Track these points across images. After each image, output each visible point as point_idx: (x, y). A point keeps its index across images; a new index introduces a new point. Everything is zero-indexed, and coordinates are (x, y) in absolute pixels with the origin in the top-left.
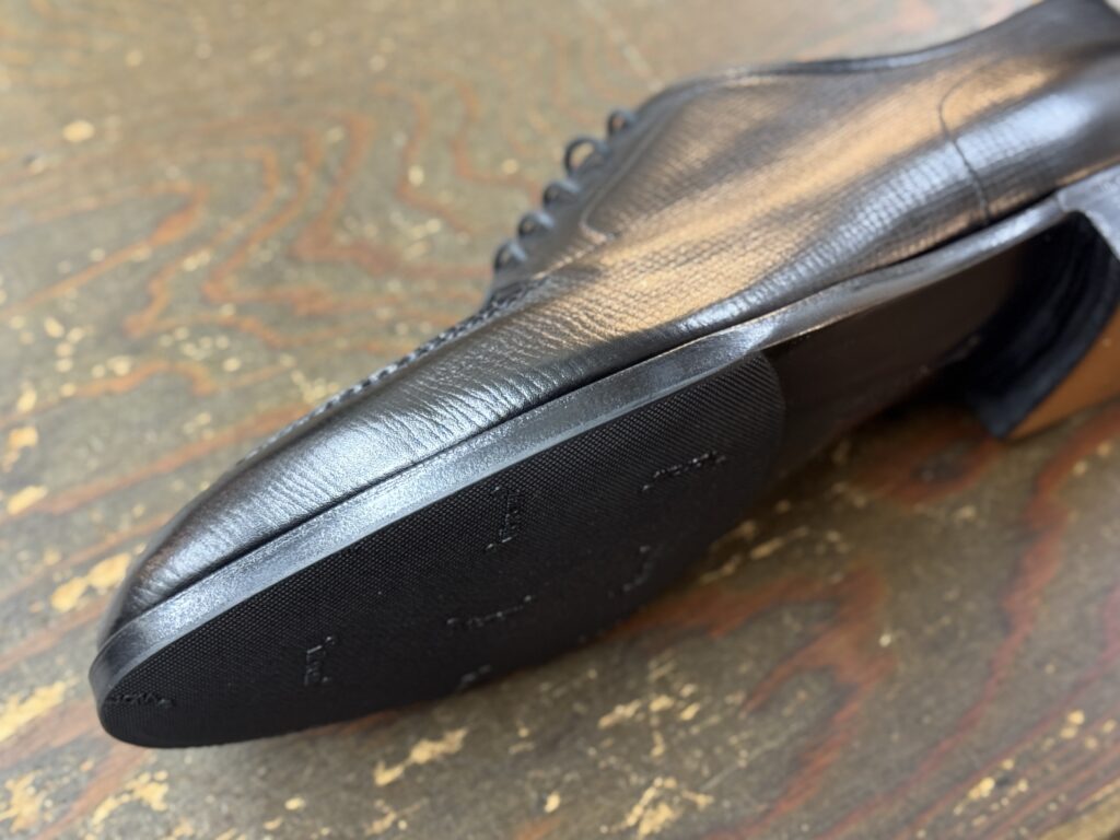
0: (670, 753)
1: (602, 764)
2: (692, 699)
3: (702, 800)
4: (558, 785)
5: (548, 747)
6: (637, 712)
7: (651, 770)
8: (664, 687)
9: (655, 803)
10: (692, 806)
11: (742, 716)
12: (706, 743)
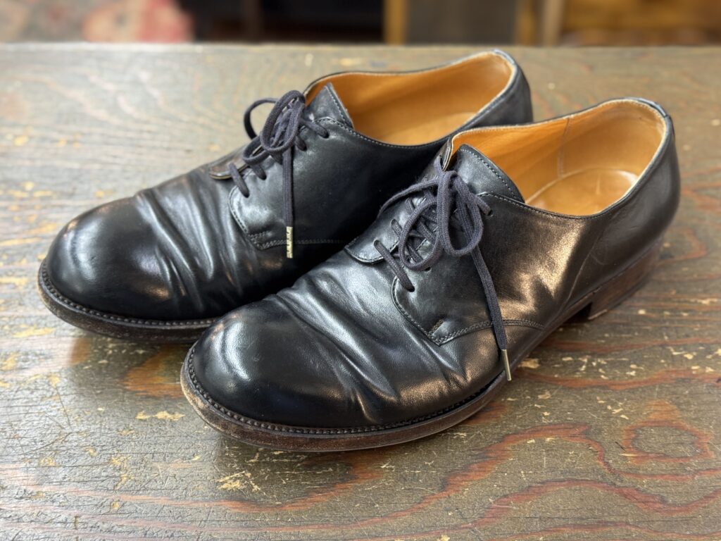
0: (258, 464)
3: (256, 487)
7: (244, 466)
9: (236, 478)
10: (250, 488)
11: (299, 465)
12: (275, 467)
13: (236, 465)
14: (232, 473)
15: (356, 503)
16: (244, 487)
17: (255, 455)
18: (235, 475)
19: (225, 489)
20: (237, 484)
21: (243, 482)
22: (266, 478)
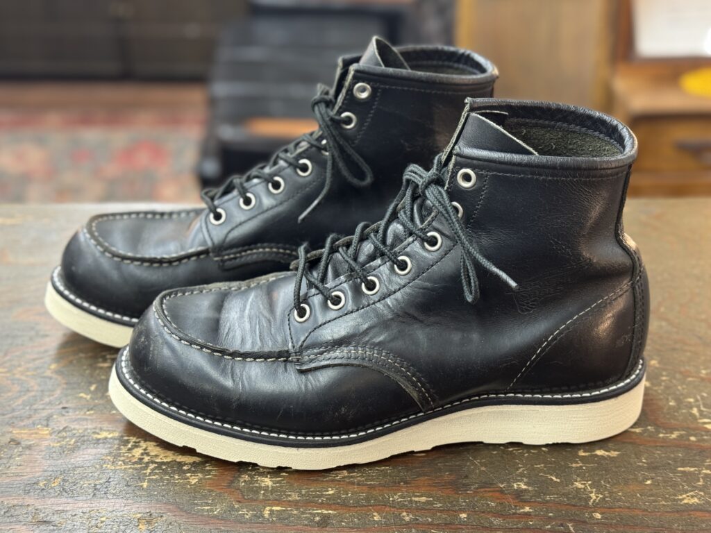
13: (686, 487)
17: (699, 480)
19: (687, 504)
20: (696, 500)
21: (700, 498)
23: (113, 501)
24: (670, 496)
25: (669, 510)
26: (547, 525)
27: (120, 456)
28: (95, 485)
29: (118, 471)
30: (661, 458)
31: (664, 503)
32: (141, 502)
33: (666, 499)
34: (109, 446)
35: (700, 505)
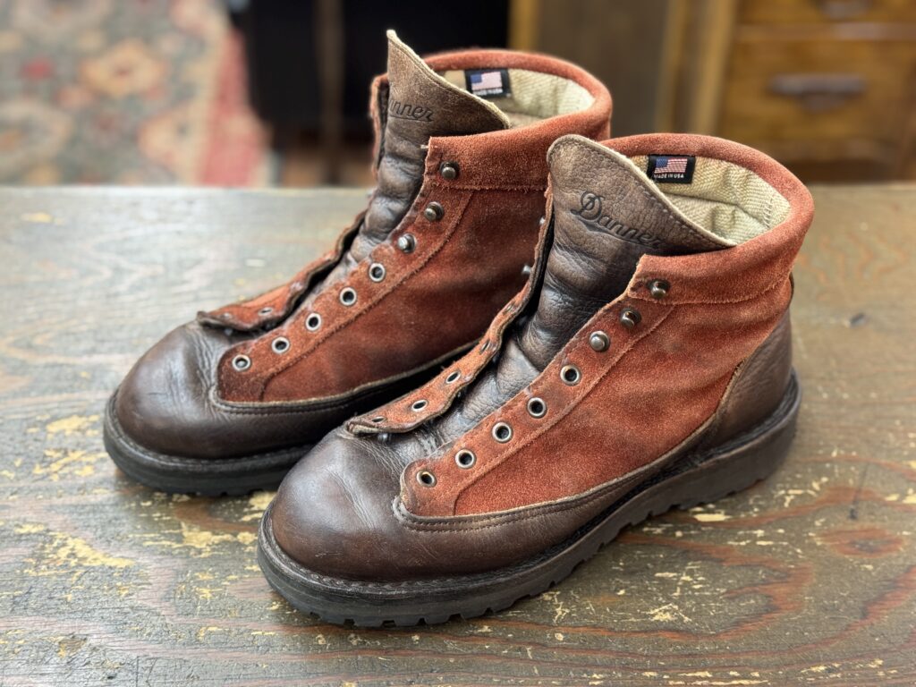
0: (681, 597)
1: (649, 589)
2: (701, 582)
3: (686, 619)
4: (626, 587)
5: (629, 573)
6: (674, 577)
7: (669, 600)
8: (691, 573)
9: (665, 611)
10: (682, 619)
11: (721, 597)
12: (699, 600)
13: (661, 599)
14: (660, 606)
15: (786, 631)
16: (676, 618)
17: (676, 589)
18: (664, 607)
19: (658, 621)
21: (673, 614)
22: (694, 610)
23: (33, 618)
24: (641, 610)
25: (637, 629)
26: (504, 650)
27: (44, 558)
28: (15, 597)
29: (40, 579)
30: (640, 559)
31: (633, 619)
32: (63, 620)
33: (636, 615)
34: (33, 544)
35: (672, 622)
